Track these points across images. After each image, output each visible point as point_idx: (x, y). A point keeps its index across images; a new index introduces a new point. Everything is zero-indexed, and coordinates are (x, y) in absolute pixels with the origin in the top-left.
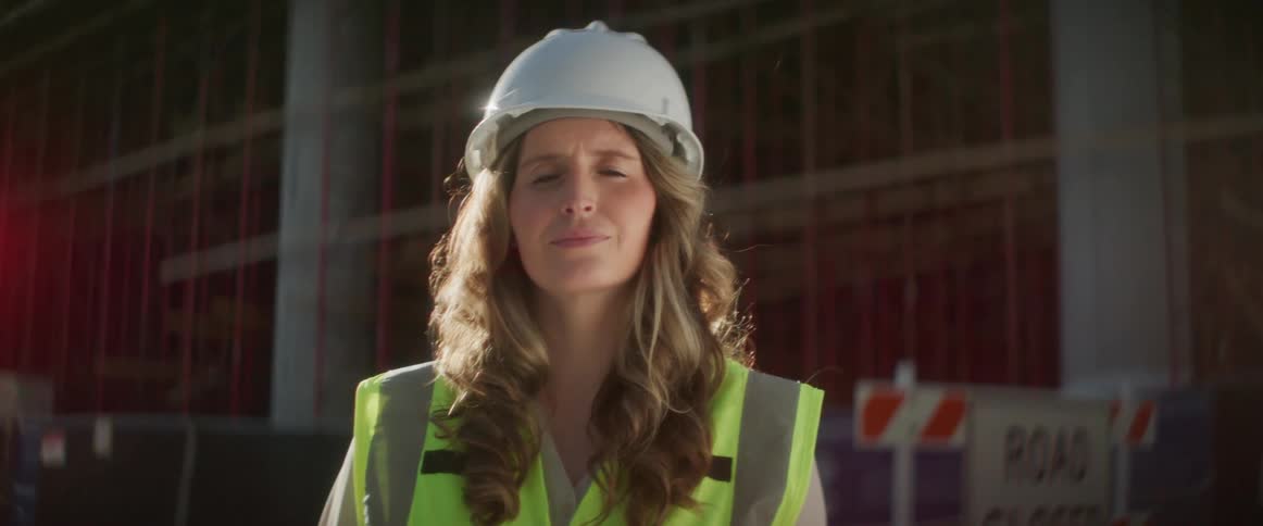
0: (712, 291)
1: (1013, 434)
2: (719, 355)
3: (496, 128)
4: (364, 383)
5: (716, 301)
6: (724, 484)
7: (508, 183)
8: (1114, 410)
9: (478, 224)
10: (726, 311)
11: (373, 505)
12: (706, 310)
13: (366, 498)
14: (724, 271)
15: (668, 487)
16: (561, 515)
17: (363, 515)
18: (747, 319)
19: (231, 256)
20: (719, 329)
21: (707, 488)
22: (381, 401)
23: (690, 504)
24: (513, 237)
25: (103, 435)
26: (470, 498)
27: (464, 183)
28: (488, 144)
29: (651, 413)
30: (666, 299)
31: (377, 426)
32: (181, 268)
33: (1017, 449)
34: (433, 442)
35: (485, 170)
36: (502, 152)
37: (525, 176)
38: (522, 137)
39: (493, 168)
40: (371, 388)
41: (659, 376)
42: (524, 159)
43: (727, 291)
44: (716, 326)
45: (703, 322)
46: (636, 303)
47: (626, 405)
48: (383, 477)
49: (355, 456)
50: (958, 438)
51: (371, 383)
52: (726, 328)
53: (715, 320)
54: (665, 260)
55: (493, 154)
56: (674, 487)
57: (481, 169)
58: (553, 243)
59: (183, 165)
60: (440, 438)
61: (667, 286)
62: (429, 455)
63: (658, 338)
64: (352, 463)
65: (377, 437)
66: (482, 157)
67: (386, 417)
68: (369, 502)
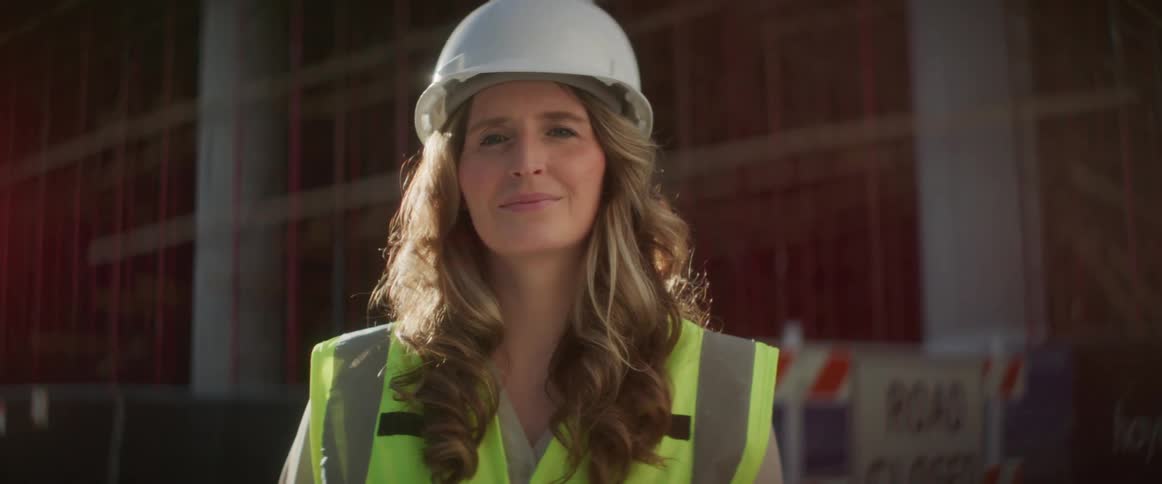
0: (667, 250)
1: (894, 389)
2: (674, 313)
3: (443, 92)
4: (319, 347)
5: (670, 259)
6: (683, 443)
7: (457, 148)
8: (986, 366)
9: (428, 189)
10: (680, 268)
11: (331, 469)
12: (660, 268)
13: (324, 460)
14: (676, 230)
15: (629, 443)
16: (522, 474)
17: (321, 477)
18: (701, 276)
19: (152, 238)
20: (674, 287)
21: (668, 446)
22: (335, 365)
23: (653, 460)
24: (463, 200)
25: (39, 405)
26: (429, 458)
27: (415, 148)
28: (437, 106)
29: (612, 371)
30: (620, 257)
31: (332, 390)
32: (106, 250)
33: (898, 403)
34: (389, 404)
35: (436, 132)
36: (451, 116)
37: (473, 139)
38: (468, 103)
39: (443, 130)
40: (326, 353)
41: (616, 334)
42: (473, 122)
43: (679, 250)
44: (670, 284)
45: (656, 279)
46: (589, 263)
47: (587, 364)
48: (340, 441)
49: (310, 420)
50: (844, 393)
51: (325, 347)
52: (681, 285)
53: (669, 278)
54: (617, 220)
55: (443, 117)
56: (635, 444)
57: (432, 132)
58: (502, 206)
59: (107, 155)
60: (396, 399)
61: (621, 245)
62: (385, 417)
63: (615, 297)
64: (308, 425)
65: (332, 402)
66: (432, 121)
67: (342, 379)
68: (326, 465)
